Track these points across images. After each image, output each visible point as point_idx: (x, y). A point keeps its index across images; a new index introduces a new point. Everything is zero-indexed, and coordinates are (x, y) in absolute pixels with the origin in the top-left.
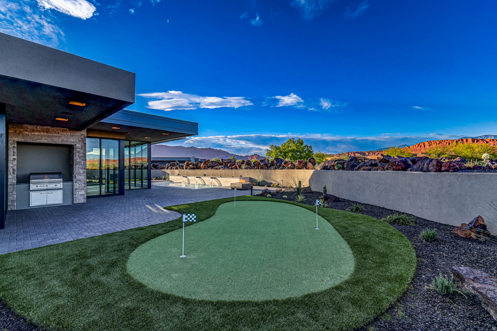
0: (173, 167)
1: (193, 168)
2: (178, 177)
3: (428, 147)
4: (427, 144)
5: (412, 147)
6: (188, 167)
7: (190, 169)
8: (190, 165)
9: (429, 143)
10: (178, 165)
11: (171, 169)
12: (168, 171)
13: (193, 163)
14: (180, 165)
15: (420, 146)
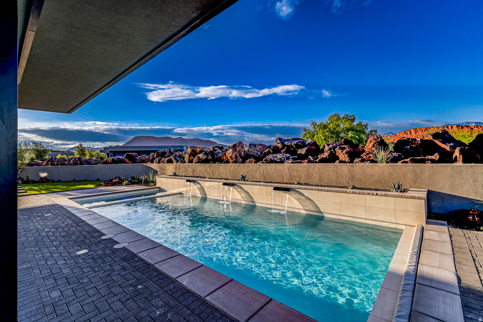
0: (163, 159)
1: (206, 161)
2: (176, 181)
3: (414, 134)
4: (413, 131)
5: (399, 134)
6: (195, 159)
7: (198, 162)
8: (198, 153)
9: (415, 130)
10: (172, 154)
11: (159, 162)
12: (154, 166)
13: (205, 150)
14: (176, 156)
15: (407, 134)
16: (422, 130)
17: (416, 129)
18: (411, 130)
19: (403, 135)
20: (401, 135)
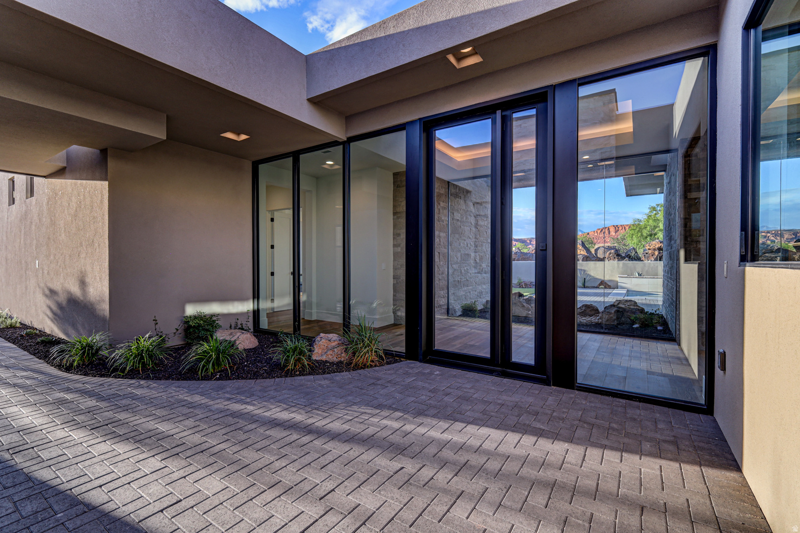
15: (604, 233)
16: (625, 228)
17: (617, 226)
20: (596, 234)
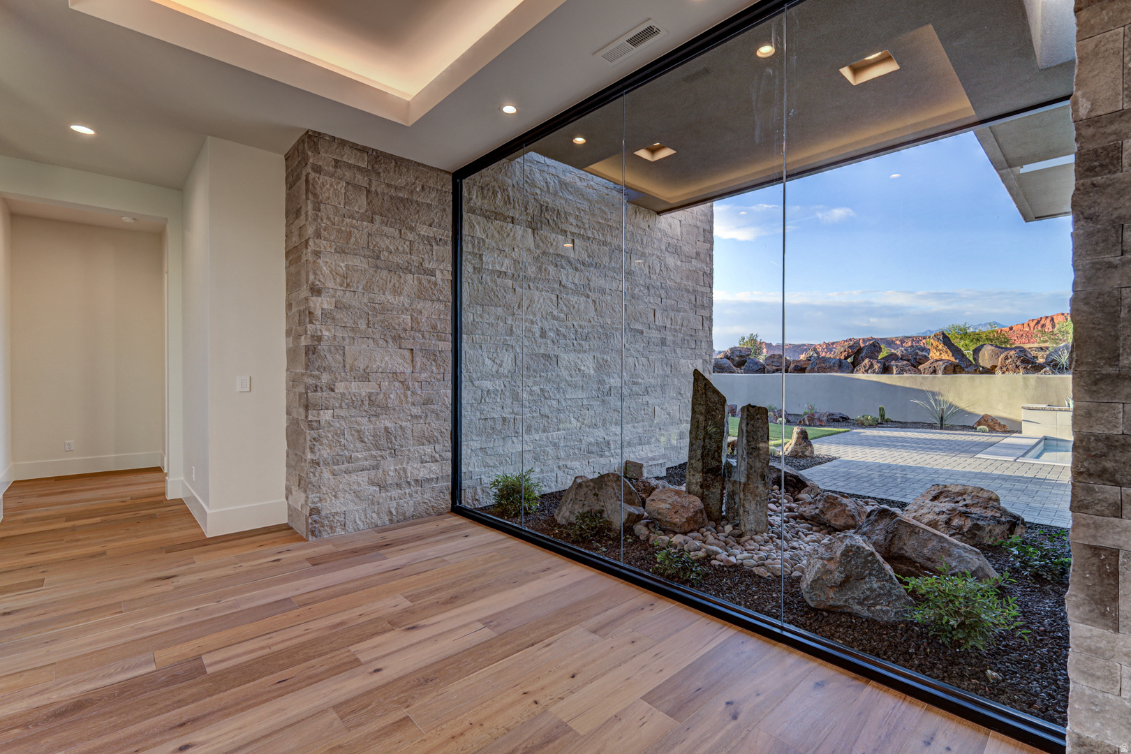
15: (1043, 326)
18: (1055, 317)
19: (1032, 329)
20: (1027, 329)
